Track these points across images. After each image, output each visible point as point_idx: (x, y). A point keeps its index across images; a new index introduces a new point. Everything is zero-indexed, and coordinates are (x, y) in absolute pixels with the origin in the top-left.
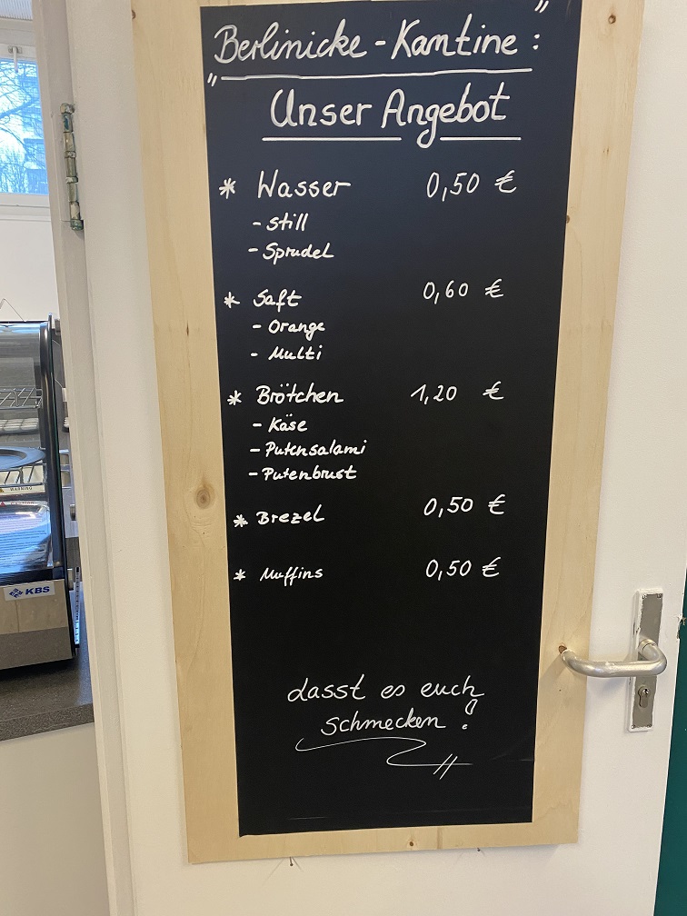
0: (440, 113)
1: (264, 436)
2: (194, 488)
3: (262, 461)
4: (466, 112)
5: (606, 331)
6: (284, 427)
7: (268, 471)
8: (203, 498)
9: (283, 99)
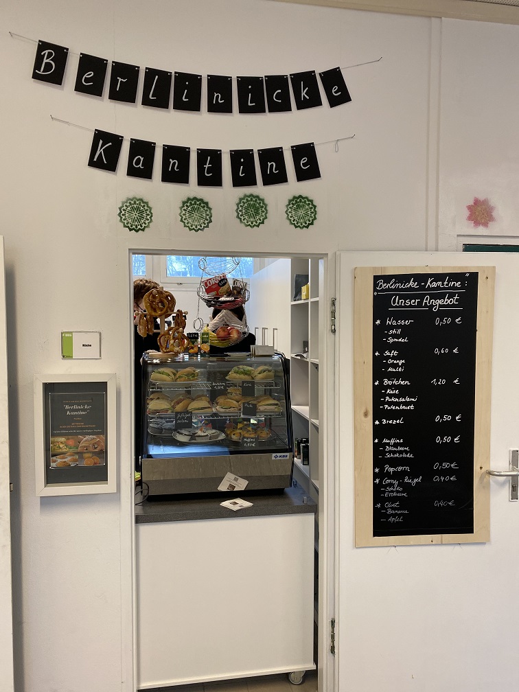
0: (440, 302)
1: (385, 395)
2: (363, 411)
3: (384, 403)
4: (447, 302)
5: (490, 363)
6: (391, 392)
7: (386, 406)
8: (366, 415)
9: (395, 299)
